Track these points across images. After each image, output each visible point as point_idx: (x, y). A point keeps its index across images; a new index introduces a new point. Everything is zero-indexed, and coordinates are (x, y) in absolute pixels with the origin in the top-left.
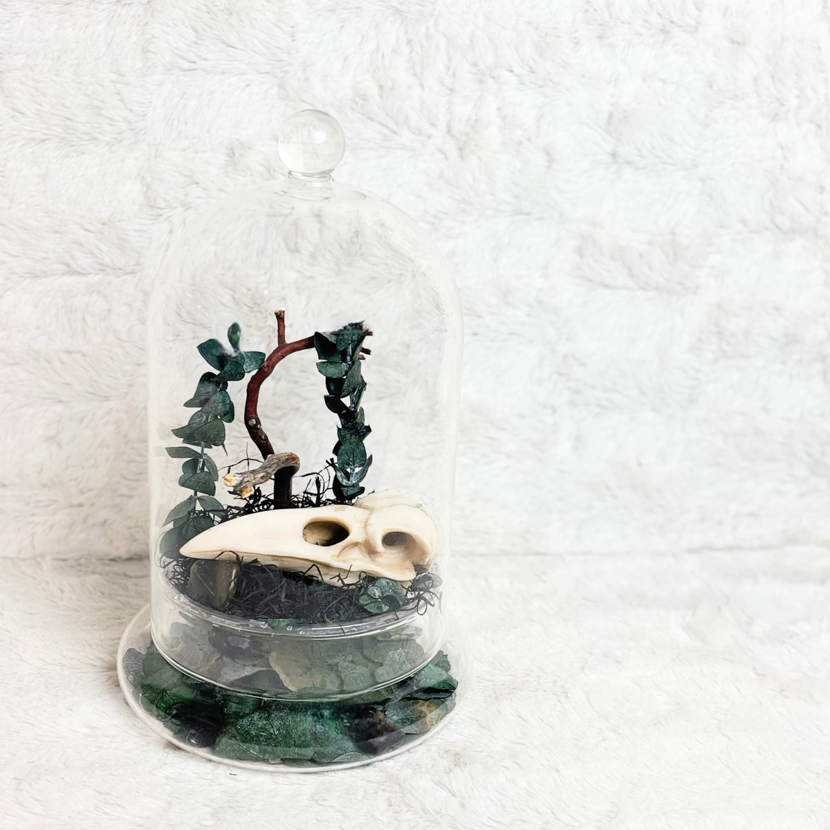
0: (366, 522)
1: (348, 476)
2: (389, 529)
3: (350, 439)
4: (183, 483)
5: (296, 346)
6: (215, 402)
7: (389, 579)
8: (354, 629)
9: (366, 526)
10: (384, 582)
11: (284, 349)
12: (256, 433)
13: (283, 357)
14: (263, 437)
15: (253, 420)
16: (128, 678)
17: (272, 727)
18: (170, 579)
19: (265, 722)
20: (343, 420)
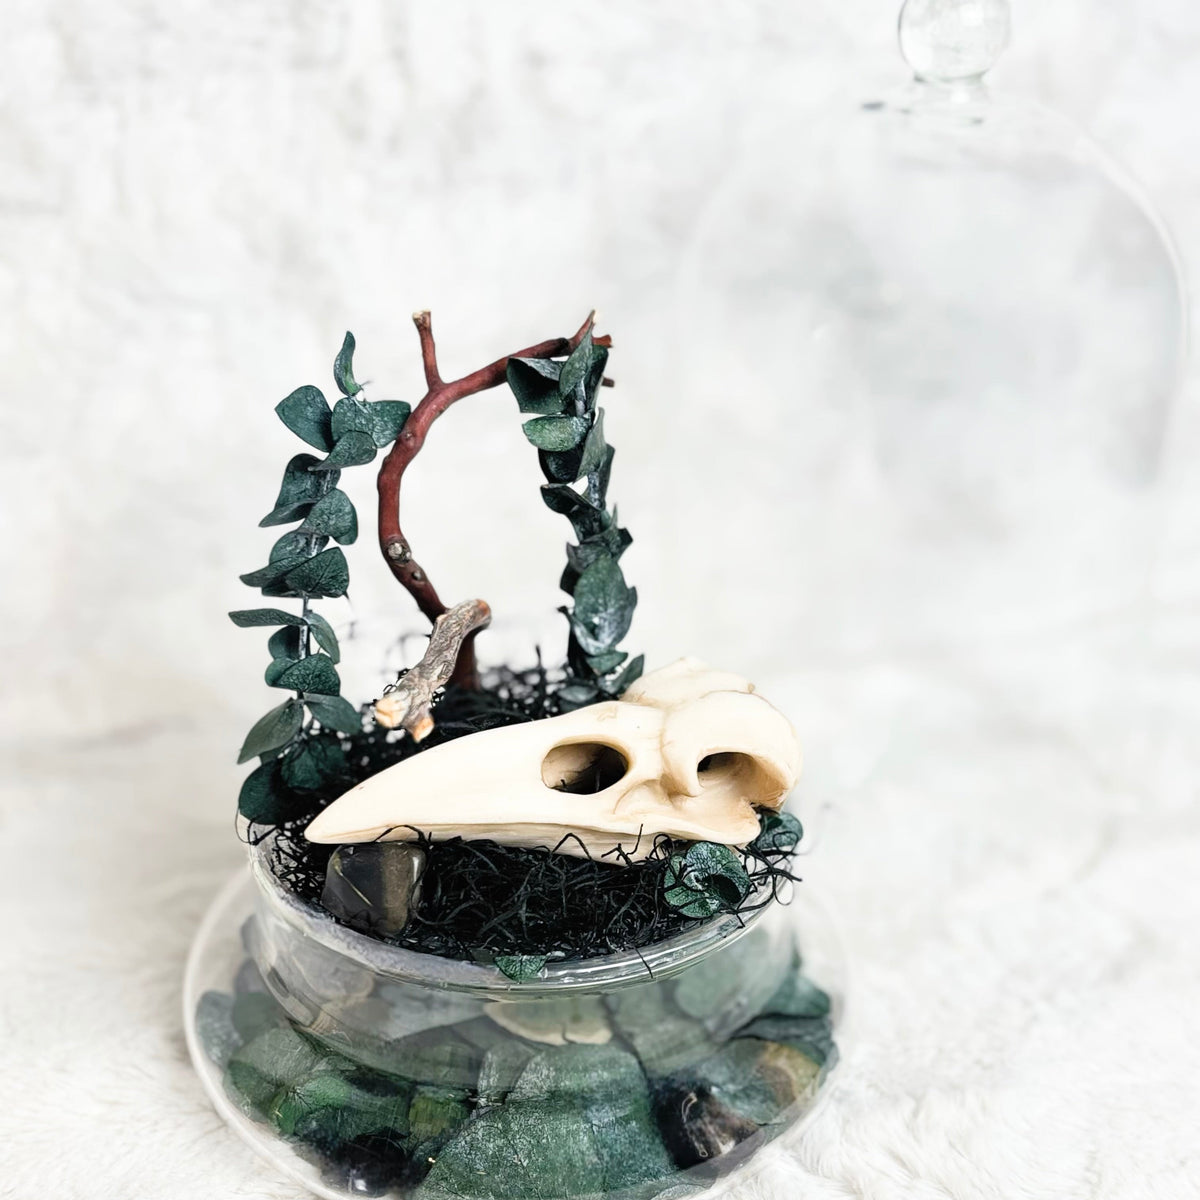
0: (661, 736)
1: (593, 631)
2: (708, 750)
3: (597, 560)
4: (275, 680)
5: (466, 386)
6: (323, 513)
7: (712, 843)
8: (665, 959)
9: (662, 746)
10: (703, 850)
11: (440, 393)
12: (404, 571)
13: (441, 412)
14: (418, 575)
15: (397, 545)
16: (209, 1057)
17: (516, 1153)
18: (283, 877)
19: (500, 1142)
20: (578, 527)
